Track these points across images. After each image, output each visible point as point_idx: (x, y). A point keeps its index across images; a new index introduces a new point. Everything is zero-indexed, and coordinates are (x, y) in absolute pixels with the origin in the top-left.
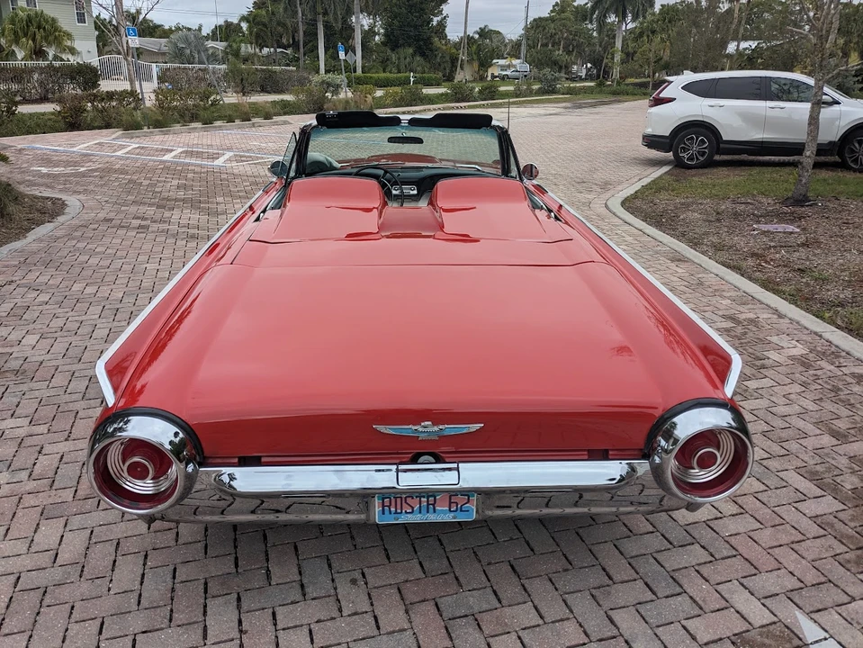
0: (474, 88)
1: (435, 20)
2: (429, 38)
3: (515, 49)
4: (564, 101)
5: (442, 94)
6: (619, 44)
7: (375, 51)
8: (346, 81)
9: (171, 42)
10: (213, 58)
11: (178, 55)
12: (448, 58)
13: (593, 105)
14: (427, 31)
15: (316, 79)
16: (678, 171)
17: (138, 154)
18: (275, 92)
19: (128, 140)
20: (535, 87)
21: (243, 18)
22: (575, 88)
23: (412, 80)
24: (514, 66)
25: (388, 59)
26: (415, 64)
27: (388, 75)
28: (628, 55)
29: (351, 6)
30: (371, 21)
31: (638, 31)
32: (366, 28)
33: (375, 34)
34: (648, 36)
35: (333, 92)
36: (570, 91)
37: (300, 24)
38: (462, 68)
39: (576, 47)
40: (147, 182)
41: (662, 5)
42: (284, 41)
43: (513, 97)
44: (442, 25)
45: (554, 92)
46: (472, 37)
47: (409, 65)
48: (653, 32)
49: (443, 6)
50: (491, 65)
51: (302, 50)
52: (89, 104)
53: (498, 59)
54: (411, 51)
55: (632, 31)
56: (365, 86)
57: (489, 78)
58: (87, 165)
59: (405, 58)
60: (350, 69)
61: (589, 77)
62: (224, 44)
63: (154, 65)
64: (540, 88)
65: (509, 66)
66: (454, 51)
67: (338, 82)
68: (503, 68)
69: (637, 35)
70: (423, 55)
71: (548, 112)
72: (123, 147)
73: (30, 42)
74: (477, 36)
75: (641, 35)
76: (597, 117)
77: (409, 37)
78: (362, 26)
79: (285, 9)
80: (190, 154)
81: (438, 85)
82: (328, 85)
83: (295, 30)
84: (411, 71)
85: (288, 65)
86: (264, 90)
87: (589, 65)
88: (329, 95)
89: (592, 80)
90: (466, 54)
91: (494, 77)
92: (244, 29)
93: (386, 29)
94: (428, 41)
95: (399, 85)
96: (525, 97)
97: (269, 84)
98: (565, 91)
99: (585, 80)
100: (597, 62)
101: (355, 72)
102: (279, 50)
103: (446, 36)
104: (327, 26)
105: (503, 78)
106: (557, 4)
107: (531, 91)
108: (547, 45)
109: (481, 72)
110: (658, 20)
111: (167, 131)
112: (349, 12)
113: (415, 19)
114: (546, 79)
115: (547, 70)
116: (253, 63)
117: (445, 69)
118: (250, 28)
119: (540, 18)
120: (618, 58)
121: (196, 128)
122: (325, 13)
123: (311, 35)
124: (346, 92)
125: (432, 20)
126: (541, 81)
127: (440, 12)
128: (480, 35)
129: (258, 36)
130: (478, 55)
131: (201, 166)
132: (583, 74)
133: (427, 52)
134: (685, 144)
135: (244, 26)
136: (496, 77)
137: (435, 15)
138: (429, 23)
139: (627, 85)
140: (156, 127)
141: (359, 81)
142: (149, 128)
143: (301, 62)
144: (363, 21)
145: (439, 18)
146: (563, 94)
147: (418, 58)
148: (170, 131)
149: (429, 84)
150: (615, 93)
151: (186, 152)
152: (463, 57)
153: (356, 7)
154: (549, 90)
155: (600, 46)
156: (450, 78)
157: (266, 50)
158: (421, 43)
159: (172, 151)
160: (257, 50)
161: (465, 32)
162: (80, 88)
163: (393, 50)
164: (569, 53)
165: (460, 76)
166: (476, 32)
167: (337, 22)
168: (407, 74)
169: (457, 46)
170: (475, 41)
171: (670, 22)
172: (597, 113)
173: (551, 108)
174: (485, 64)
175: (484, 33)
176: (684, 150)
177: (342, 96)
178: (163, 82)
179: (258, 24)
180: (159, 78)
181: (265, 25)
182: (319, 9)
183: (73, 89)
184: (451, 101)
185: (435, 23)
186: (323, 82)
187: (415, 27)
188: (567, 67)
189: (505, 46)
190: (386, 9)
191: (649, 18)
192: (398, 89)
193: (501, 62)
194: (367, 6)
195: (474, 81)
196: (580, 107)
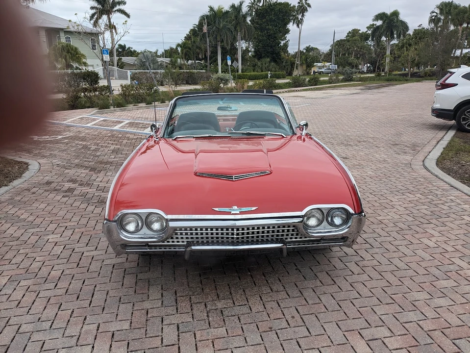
0: (306, 79)
1: (282, 43)
2: (279, 52)
3: (327, 57)
4: (359, 85)
5: (287, 83)
6: (388, 53)
7: (249, 61)
8: (232, 77)
9: (139, 59)
10: (161, 66)
11: (143, 65)
12: (289, 63)
13: (378, 88)
14: (278, 49)
15: (215, 76)
16: (461, 134)
17: (100, 125)
18: (193, 84)
19: (100, 115)
20: (341, 77)
21: (178, 45)
22: (363, 77)
23: (269, 75)
24: (326, 66)
25: (256, 65)
26: (271, 67)
27: (256, 73)
28: (395, 58)
29: (236, 36)
30: (247, 45)
31: (400, 45)
32: (244, 48)
33: (249, 51)
34: (407, 47)
35: (224, 84)
36: (361, 80)
37: (208, 47)
38: (297, 68)
39: (362, 55)
40: (93, 147)
41: (415, 30)
42: (200, 57)
43: (328, 84)
44: (286, 45)
45: (351, 80)
46: (303, 52)
47: (268, 67)
48: (410, 45)
49: (287, 35)
50: (313, 66)
51: (209, 61)
52: (83, 94)
53: (317, 63)
54: (268, 60)
55: (397, 45)
56: (242, 80)
57: (312, 73)
58: (65, 134)
59: (266, 64)
60: (234, 71)
61: (369, 72)
62: (169, 59)
63: (129, 71)
64: (344, 78)
65: (323, 67)
66: (293, 59)
67: (227, 78)
68: (320, 68)
69: (400, 47)
70: (275, 61)
71: (352, 92)
72: (94, 120)
73: (63, 60)
74: (305, 51)
75: (402, 47)
76: (383, 95)
77: (268, 52)
78: (242, 47)
79: (201, 39)
80: (131, 125)
81: (284, 78)
82: (221, 80)
83: (206, 51)
84: (268, 71)
85: (202, 69)
86: (188, 83)
87: (369, 65)
88: (222, 85)
89: (371, 73)
90: (299, 60)
91: (314, 72)
92: (180, 51)
93: (255, 49)
94: (278, 54)
95: (262, 79)
96: (335, 83)
97: (190, 79)
98: (358, 79)
99: (367, 73)
100: (373, 63)
101: (238, 72)
102: (197, 62)
103: (288, 51)
104: (223, 48)
105: (320, 73)
106: (350, 32)
107: (338, 80)
108: (344, 54)
109: (308, 70)
110: (412, 38)
111: (124, 109)
112: (235, 39)
113: (271, 43)
114: (347, 73)
115: (347, 68)
116: (183, 69)
117: (287, 69)
118: (182, 50)
119: (341, 40)
120: (388, 60)
121: (142, 107)
122: (222, 41)
123: (214, 53)
124: (232, 83)
125: (280, 43)
126: (343, 74)
127: (286, 38)
128: (307, 50)
129: (186, 54)
130: (306, 60)
131: (134, 134)
132: (365, 70)
133: (278, 60)
134: (465, 115)
135: (179, 49)
136: (316, 72)
137: (282, 40)
138: (279, 44)
139: (395, 75)
140: (118, 107)
141: (240, 77)
142: (114, 108)
143: (208, 68)
144: (242, 45)
145: (284, 42)
146: (357, 81)
147: (273, 64)
148: (126, 109)
149: (279, 77)
150: (388, 80)
151: (130, 123)
152: (298, 62)
153: (239, 37)
154: (349, 79)
155: (375, 54)
156: (290, 74)
157: (190, 62)
158: (274, 55)
159: (122, 122)
160: (186, 62)
161: (299, 49)
162: (89, 84)
163: (259, 59)
164: (358, 58)
165: (296, 73)
166: (304, 49)
167: (228, 45)
168: (267, 72)
169: (295, 56)
170: (304, 53)
171: (420, 39)
172: (383, 92)
173: (353, 90)
174: (310, 66)
175: (309, 49)
176: (464, 119)
177: (229, 85)
178: (133, 80)
179: (185, 48)
180: (131, 78)
181: (190, 49)
182: (219, 39)
183: (85, 85)
184: (292, 87)
185: (282, 44)
186: (219, 78)
187: (271, 47)
188: (357, 67)
189: (321, 55)
190: (255, 38)
191: (408, 37)
192: (261, 81)
193: (319, 64)
194: (245, 36)
195: (304, 75)
196: (370, 89)
